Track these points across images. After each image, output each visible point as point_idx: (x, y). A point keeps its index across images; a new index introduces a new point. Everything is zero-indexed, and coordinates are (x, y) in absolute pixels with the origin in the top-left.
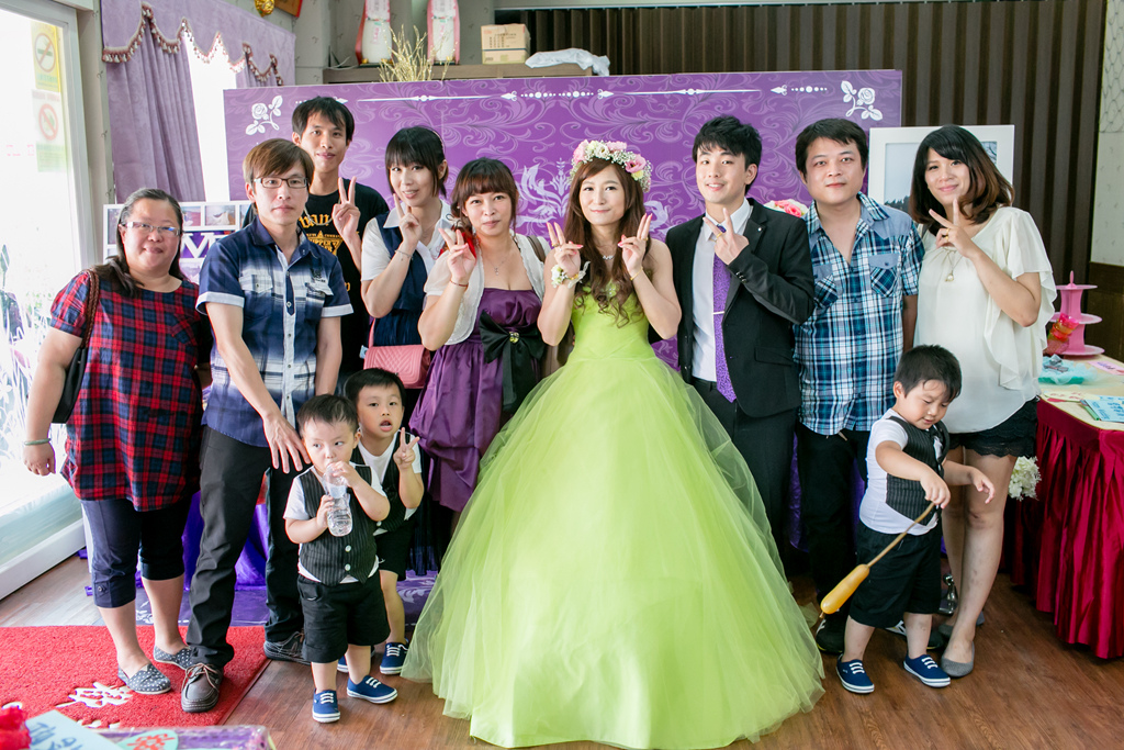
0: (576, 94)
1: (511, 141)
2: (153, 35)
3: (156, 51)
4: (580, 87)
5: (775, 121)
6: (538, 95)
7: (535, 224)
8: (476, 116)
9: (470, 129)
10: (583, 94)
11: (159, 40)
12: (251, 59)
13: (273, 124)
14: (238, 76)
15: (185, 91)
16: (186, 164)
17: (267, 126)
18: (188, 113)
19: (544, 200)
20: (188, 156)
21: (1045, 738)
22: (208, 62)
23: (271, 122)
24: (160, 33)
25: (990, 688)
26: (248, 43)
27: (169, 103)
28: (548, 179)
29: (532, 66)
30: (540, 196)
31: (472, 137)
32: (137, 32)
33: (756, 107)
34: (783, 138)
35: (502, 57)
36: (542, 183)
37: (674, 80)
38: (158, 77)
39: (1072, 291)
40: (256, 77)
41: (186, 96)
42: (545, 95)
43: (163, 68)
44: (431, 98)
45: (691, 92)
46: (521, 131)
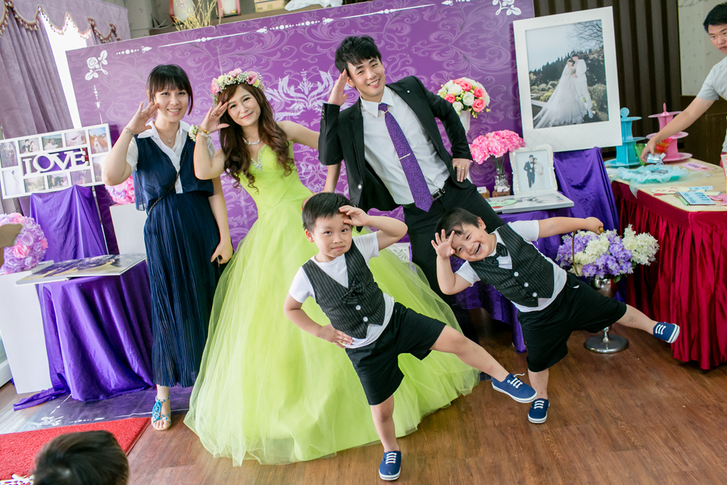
0: (308, 23)
1: (267, 61)
2: (16, 19)
3: (20, 31)
4: (310, 18)
5: (448, 24)
6: (282, 27)
7: (291, 117)
8: (241, 48)
9: (238, 57)
10: (313, 23)
11: (21, 22)
12: (95, 28)
13: (103, 71)
14: (88, 41)
15: (47, 55)
16: (55, 106)
17: (99, 73)
18: (52, 71)
19: (296, 100)
20: (56, 100)
21: (671, 434)
22: (63, 34)
23: (102, 69)
24: (21, 17)
25: (632, 402)
26: (92, 18)
27: (35, 65)
28: (296, 84)
29: (290, 10)
30: (292, 97)
31: (240, 62)
32: (3, 18)
33: (433, 17)
34: (454, 36)
35: (269, 6)
36: (292, 88)
37: (374, 5)
38: (24, 48)
39: (665, 117)
40: (101, 40)
41: (48, 59)
42: (287, 26)
43: (27, 42)
44: (209, 39)
45: (387, 11)
46: (274, 54)
